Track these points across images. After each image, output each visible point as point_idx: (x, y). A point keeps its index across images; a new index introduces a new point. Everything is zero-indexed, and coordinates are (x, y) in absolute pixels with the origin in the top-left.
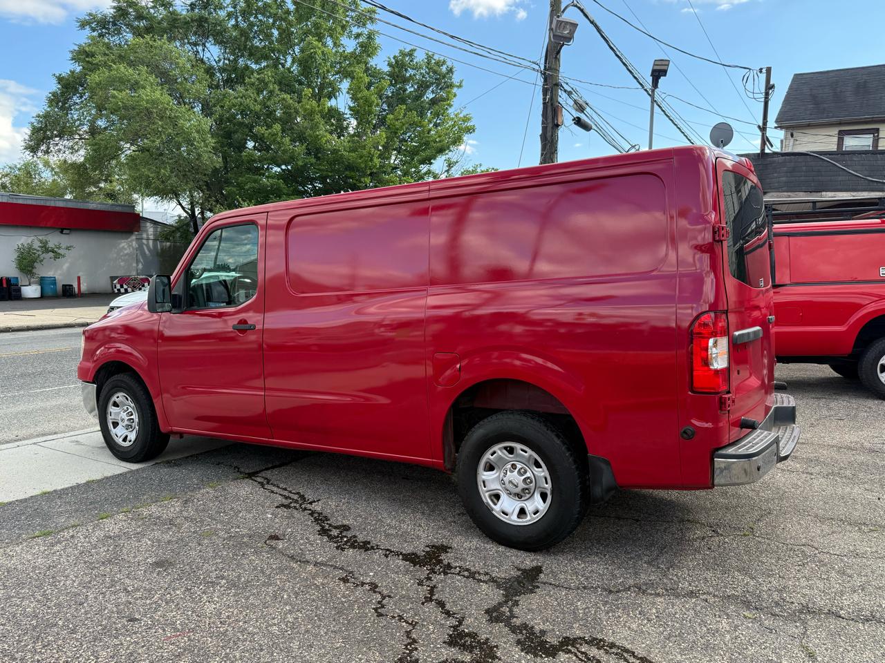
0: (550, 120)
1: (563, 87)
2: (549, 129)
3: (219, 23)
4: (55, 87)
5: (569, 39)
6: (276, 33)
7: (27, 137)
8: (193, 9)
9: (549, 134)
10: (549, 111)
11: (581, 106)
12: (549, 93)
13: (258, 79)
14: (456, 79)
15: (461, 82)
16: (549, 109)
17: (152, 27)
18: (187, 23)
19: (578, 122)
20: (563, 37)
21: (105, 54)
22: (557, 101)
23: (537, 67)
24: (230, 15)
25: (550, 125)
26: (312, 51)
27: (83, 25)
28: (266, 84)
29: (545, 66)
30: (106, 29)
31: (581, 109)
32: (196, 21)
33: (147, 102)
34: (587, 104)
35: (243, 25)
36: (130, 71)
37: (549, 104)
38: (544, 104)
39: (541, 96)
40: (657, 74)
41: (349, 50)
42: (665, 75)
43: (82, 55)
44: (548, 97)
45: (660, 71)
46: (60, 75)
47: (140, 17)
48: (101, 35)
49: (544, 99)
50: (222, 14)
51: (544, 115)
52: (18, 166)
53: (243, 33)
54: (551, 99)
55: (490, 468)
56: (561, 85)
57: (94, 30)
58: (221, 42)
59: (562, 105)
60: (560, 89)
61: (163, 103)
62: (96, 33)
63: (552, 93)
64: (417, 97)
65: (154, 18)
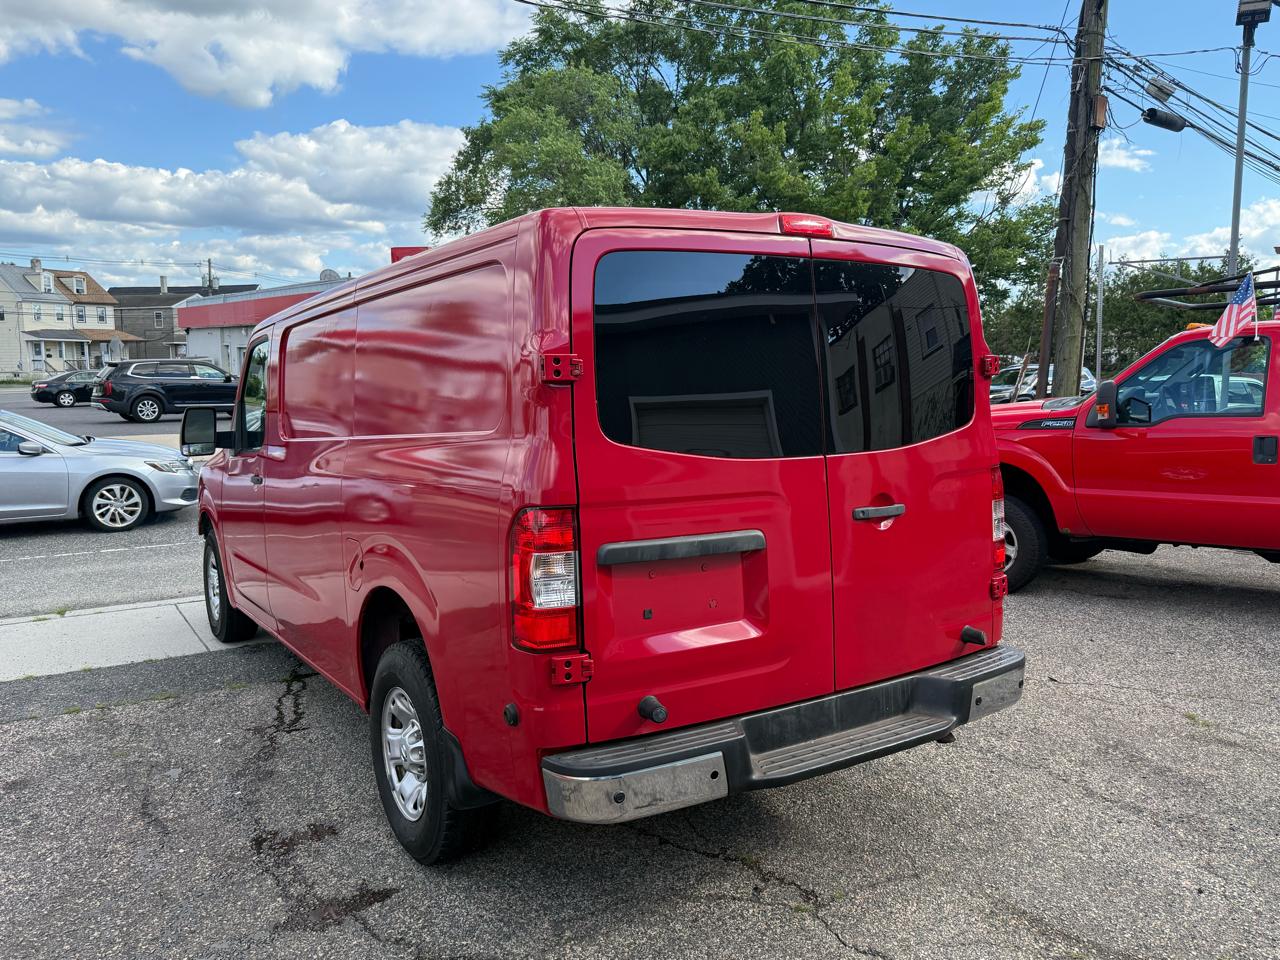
0: (1081, 121)
1: (1113, 61)
2: (1081, 135)
3: (664, 30)
6: (746, 31)
7: (429, 212)
8: (632, 17)
9: (1079, 144)
10: (1080, 103)
11: (1160, 89)
12: (1082, 76)
13: (696, 104)
14: (1011, 65)
15: (1019, 68)
16: (1082, 100)
17: (582, 50)
18: (620, 38)
19: (1152, 117)
21: (520, 95)
22: (1098, 87)
23: (1061, 37)
25: (1082, 130)
26: (781, 52)
27: (507, 57)
28: (707, 111)
29: (1079, 31)
30: (532, 60)
31: (1162, 93)
32: (632, 32)
33: (548, 154)
34: (1177, 84)
35: (699, 26)
36: (534, 114)
37: (1083, 93)
38: (1073, 94)
39: (1069, 81)
40: (1250, 19)
41: (851, 41)
42: (1267, 19)
43: (498, 99)
44: (1080, 82)
45: (1253, 13)
46: (469, 128)
47: (567, 39)
48: (525, 69)
49: (1074, 86)
50: (671, 15)
51: (1073, 115)
53: (695, 38)
54: (1086, 84)
55: (396, 723)
56: (1111, 59)
57: (518, 64)
58: (673, 56)
59: (1112, 92)
60: (1109, 66)
61: (567, 154)
62: (521, 68)
63: (1087, 74)
64: (949, 100)
65: (588, 36)
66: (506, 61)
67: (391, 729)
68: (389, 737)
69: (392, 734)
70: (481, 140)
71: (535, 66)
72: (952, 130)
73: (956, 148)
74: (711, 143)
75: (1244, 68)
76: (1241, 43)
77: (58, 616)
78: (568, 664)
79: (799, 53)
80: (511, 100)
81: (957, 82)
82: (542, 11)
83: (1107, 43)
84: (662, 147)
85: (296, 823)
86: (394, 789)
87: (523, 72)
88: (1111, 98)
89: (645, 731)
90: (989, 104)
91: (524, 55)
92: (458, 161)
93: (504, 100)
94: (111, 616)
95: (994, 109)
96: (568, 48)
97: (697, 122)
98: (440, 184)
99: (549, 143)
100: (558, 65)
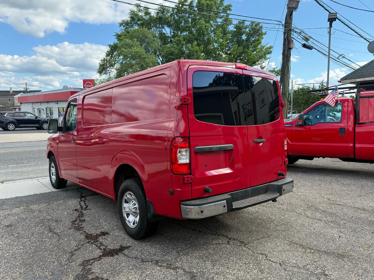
0: (286, 46)
1: (294, 31)
2: (286, 50)
3: (167, 18)
4: (108, 49)
5: (295, 8)
6: (190, 20)
7: (98, 69)
8: (158, 14)
9: (286, 53)
11: (306, 38)
12: (286, 34)
13: (177, 40)
14: (264, 31)
15: (266, 32)
16: (286, 41)
17: (143, 23)
18: (154, 20)
19: (304, 46)
20: (293, 8)
21: (125, 35)
22: (290, 37)
23: (281, 24)
24: (172, 15)
25: (287, 48)
26: (201, 26)
27: (121, 24)
28: (180, 41)
29: (285, 22)
30: (128, 25)
31: (307, 40)
32: (158, 19)
33: (135, 52)
34: (310, 37)
35: (177, 18)
36: (130, 41)
37: (287, 39)
38: (284, 39)
39: (283, 36)
40: (331, 20)
42: (335, 21)
43: (119, 36)
44: (286, 36)
46: (110, 44)
47: (139, 20)
48: (126, 28)
49: (284, 37)
50: (169, 14)
51: (284, 44)
52: (106, 79)
53: (176, 21)
54: (288, 36)
55: (126, 202)
56: (293, 30)
57: (124, 26)
58: (169, 26)
59: (294, 39)
60: (293, 32)
61: (140, 52)
62: (125, 28)
63: (288, 34)
64: (247, 40)
65: (145, 19)
66: (120, 26)
67: (125, 204)
68: (124, 206)
69: (125, 205)
70: (114, 48)
71: (129, 27)
72: (248, 49)
73: (249, 54)
74: (182, 51)
75: (330, 33)
76: (329, 26)
77: (2, 183)
78: (188, 178)
79: (206, 26)
80: (123, 37)
81: (249, 35)
82: (131, 12)
83: (293, 26)
84: (168, 51)
85: (96, 232)
86: (126, 220)
87: (125, 29)
88: (294, 40)
89: (206, 196)
90: (258, 41)
91: (125, 24)
92: (107, 54)
93: (121, 37)
94: (18, 183)
95: (260, 43)
96: (139, 22)
97: (178, 45)
98: (102, 60)
99: (135, 49)
100: (136, 27)
